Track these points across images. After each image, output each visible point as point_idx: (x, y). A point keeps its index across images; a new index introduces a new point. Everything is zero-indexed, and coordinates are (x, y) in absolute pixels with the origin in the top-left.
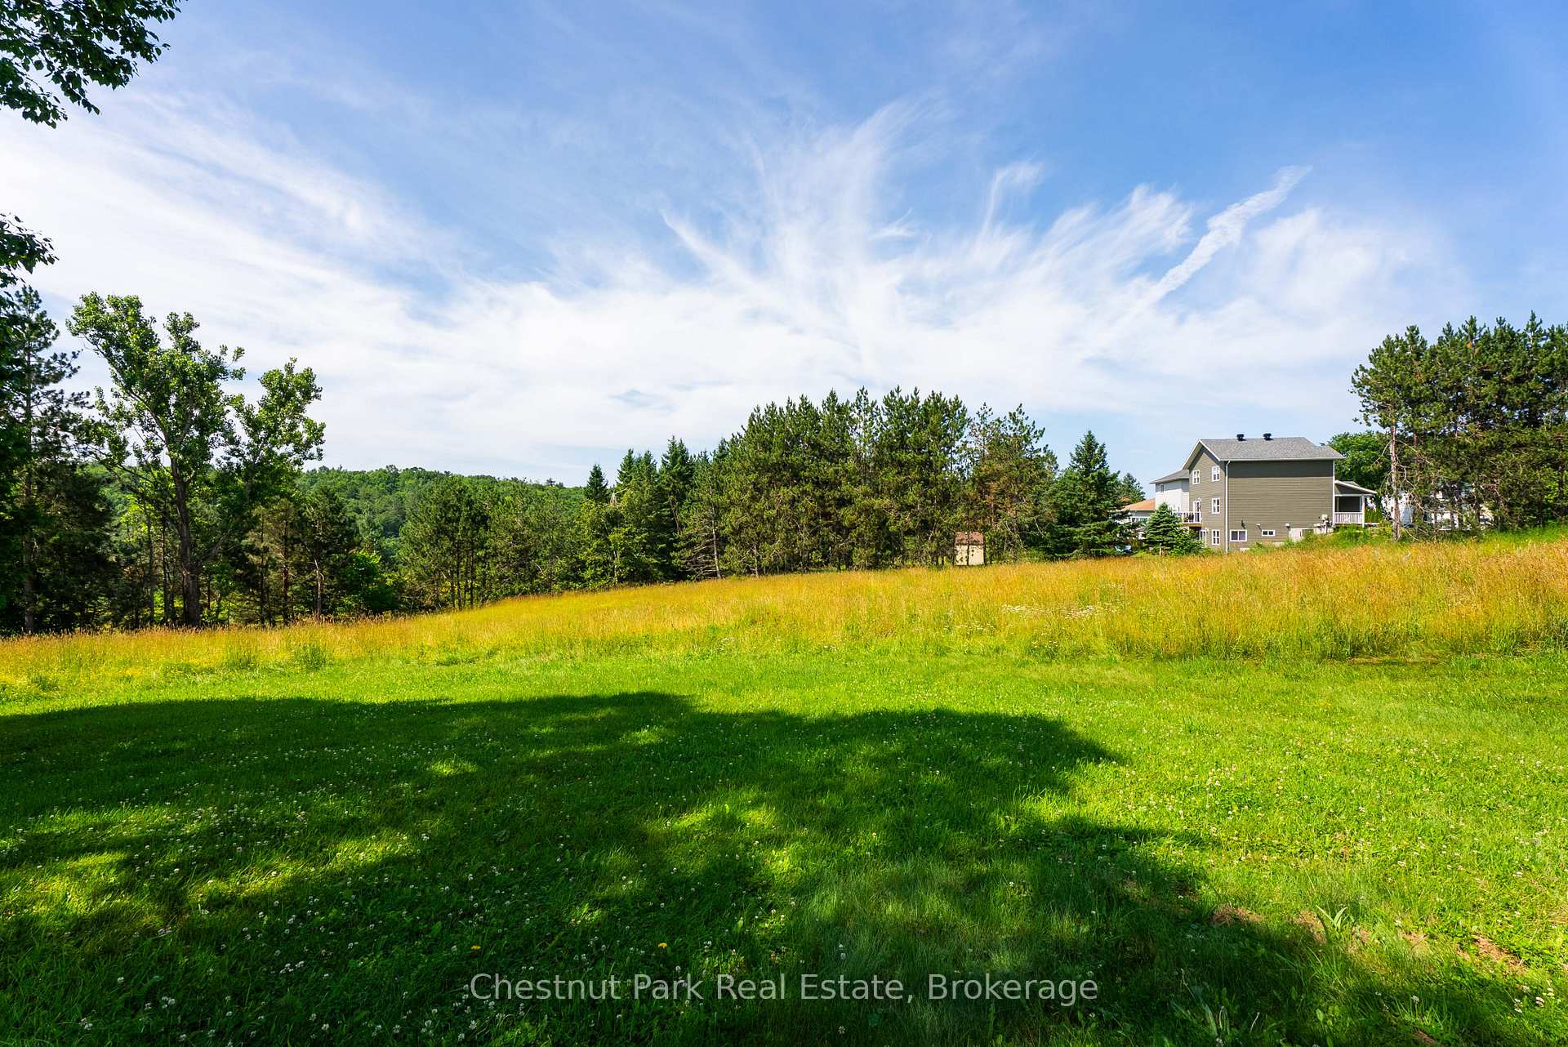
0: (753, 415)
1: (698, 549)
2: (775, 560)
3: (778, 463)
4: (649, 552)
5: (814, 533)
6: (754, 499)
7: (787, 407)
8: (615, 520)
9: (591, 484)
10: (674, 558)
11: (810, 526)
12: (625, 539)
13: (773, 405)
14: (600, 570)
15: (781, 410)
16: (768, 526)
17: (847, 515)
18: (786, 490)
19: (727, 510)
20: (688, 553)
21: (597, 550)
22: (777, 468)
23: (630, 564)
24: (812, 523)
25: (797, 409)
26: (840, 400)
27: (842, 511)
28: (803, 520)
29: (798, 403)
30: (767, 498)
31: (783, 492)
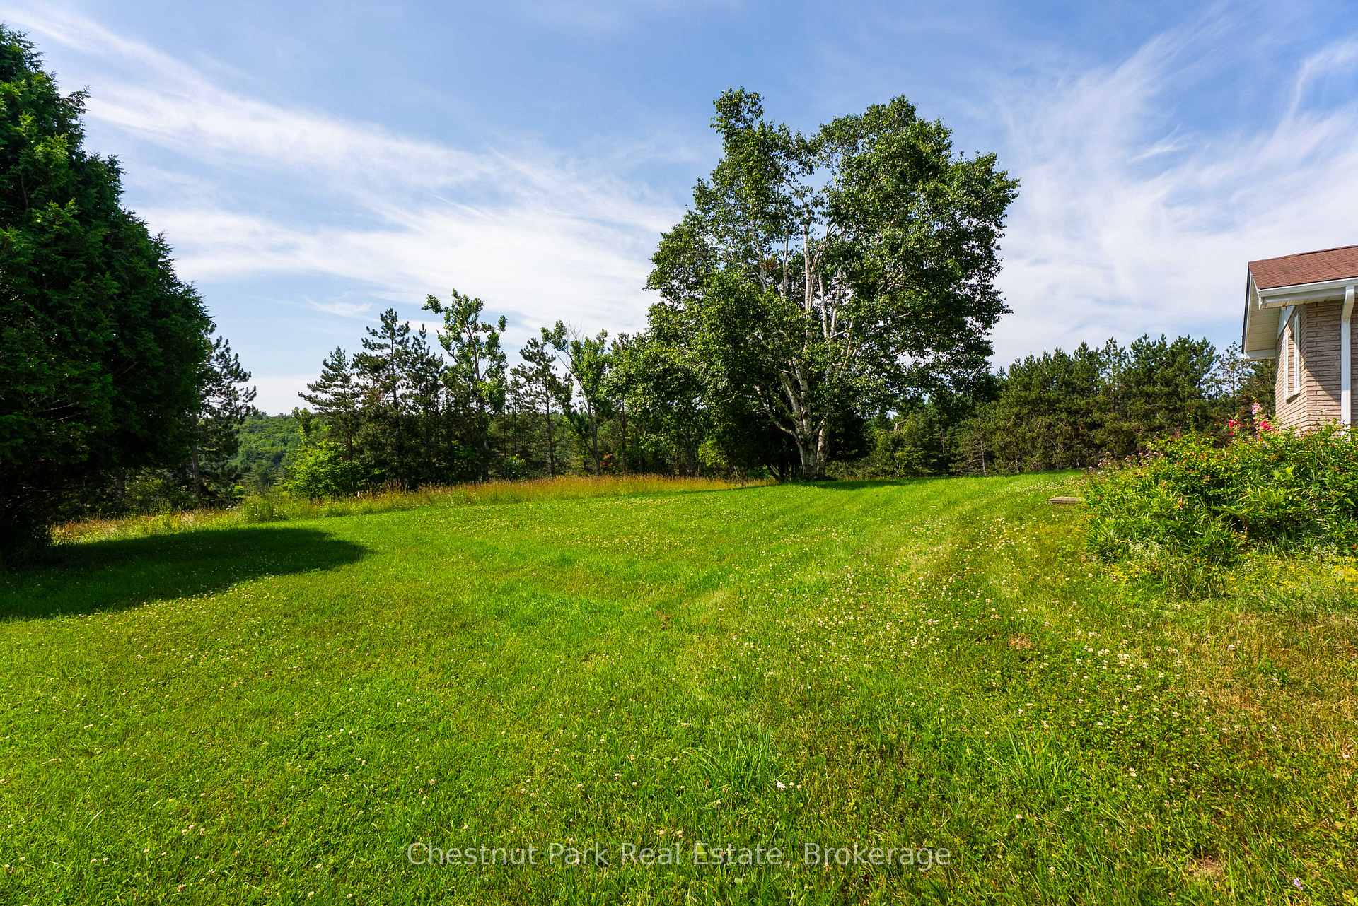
0: (1014, 365)
1: (969, 461)
3: (1036, 399)
5: (1069, 449)
6: (1016, 425)
7: (1044, 358)
8: (898, 442)
11: (1064, 444)
12: (907, 456)
13: (1031, 356)
15: (1039, 360)
16: (1029, 444)
17: (1098, 435)
18: (1043, 418)
19: (994, 433)
20: (961, 465)
22: (1034, 403)
24: (1067, 442)
25: (1052, 358)
26: (1091, 349)
27: (1093, 433)
28: (1059, 440)
29: (1053, 354)
30: (1028, 424)
31: (1041, 419)
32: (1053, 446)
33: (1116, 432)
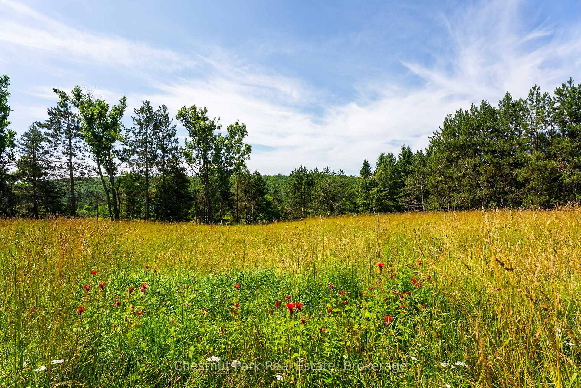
0: (446, 119)
1: (412, 197)
2: (462, 203)
3: (464, 145)
4: (390, 200)
5: (492, 187)
6: (446, 167)
7: (471, 110)
8: (373, 184)
9: (363, 168)
10: (399, 201)
11: (489, 182)
12: (378, 193)
13: (461, 111)
14: (365, 207)
15: (467, 113)
16: (457, 182)
17: (522, 174)
18: (469, 160)
19: (430, 175)
20: (406, 199)
21: (365, 198)
22: (462, 147)
23: (379, 205)
24: (491, 180)
25: (479, 109)
26: (515, 98)
27: (517, 171)
28: (483, 178)
29: (478, 105)
30: (456, 166)
31: (467, 161)
32: (478, 184)
33: (540, 169)
